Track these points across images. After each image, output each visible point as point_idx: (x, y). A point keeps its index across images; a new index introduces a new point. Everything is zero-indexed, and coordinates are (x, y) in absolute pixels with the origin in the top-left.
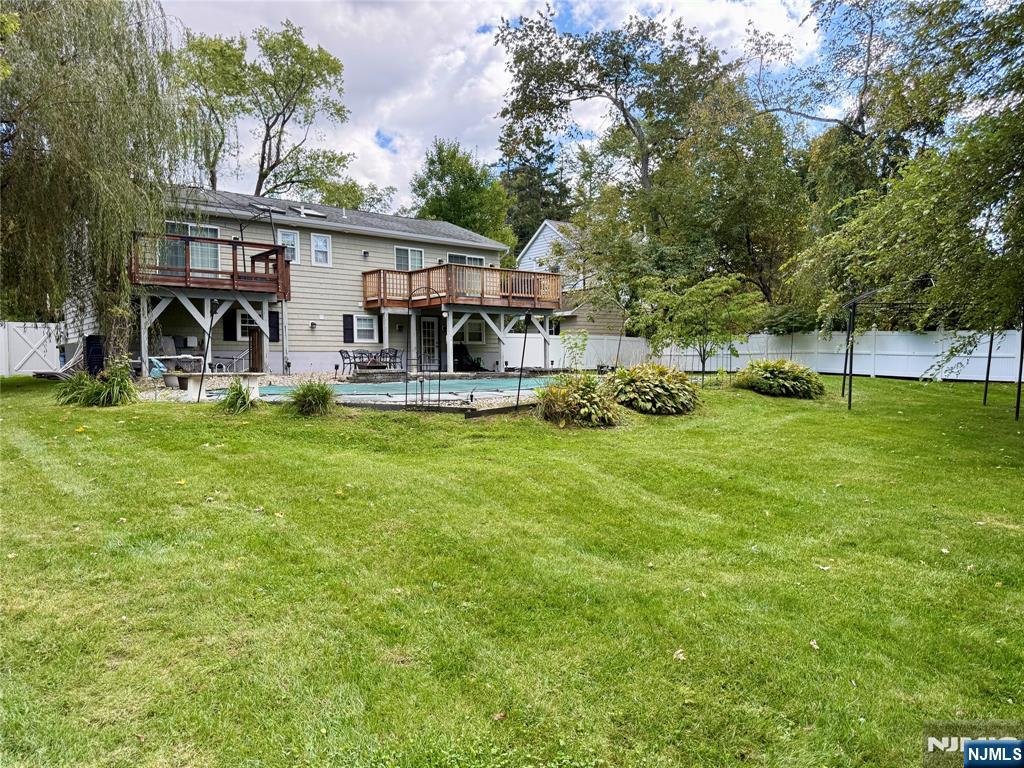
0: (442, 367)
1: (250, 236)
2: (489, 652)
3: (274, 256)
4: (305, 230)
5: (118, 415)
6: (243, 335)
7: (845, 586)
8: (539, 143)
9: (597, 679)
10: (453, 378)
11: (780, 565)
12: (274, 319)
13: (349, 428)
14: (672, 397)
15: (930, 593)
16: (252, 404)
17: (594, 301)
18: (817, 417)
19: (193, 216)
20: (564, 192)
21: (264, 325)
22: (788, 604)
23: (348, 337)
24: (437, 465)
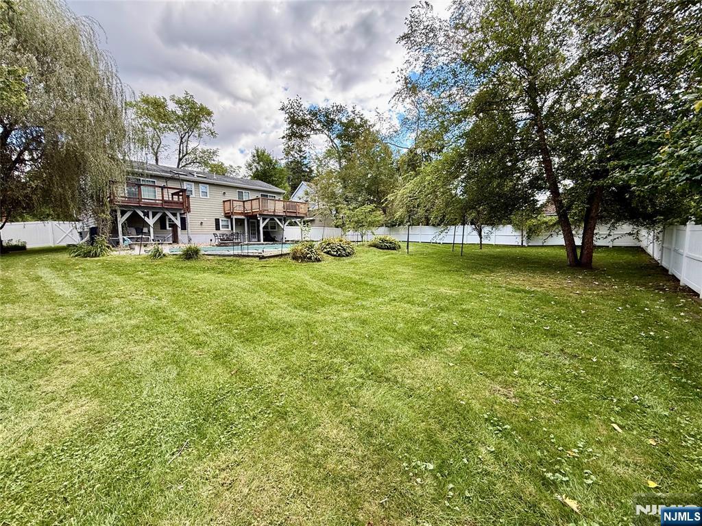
0: (259, 240)
1: (170, 184)
2: (239, 348)
3: (181, 194)
4: (197, 183)
5: (98, 261)
6: (169, 227)
7: (387, 315)
8: (300, 151)
9: (280, 354)
10: (263, 244)
11: (367, 309)
12: (183, 221)
13: (208, 264)
14: (344, 250)
15: (415, 315)
16: (164, 255)
17: (321, 214)
18: (396, 256)
19: (142, 175)
20: (311, 171)
21: (178, 223)
22: (364, 322)
23: (218, 228)
24: (242, 278)
